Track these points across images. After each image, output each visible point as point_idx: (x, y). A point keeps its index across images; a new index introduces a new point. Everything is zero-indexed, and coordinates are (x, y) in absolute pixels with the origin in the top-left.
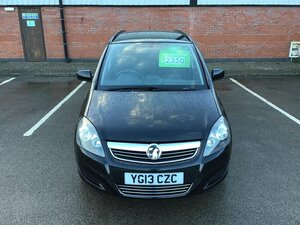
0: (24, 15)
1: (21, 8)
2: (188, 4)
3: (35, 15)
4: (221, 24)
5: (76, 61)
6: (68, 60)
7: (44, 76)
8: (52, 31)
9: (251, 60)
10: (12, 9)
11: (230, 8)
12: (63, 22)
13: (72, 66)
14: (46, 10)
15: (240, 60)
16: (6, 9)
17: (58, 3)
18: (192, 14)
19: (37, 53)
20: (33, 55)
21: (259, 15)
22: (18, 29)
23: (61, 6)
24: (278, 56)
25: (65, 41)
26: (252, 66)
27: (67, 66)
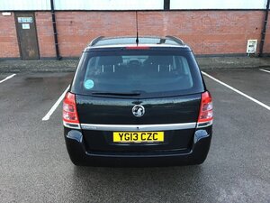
0: (19, 19)
1: (17, 13)
2: (162, 8)
3: (29, 19)
4: (189, 25)
5: (66, 58)
6: (59, 58)
7: (41, 72)
8: (45, 33)
9: (216, 56)
10: (9, 14)
11: (197, 12)
12: (54, 25)
13: (63, 63)
14: (40, 14)
15: (206, 56)
16: (4, 14)
17: (50, 9)
18: (166, 18)
19: (31, 52)
20: (27, 54)
21: (222, 18)
22: (14, 31)
23: (53, 11)
24: (238, 52)
25: (56, 41)
26: (217, 61)
27: (59, 63)
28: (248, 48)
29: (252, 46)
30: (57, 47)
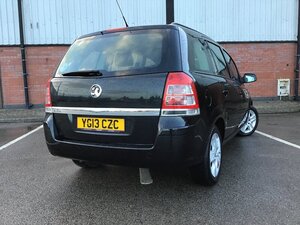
28: (279, 90)
29: (283, 88)
30: (27, 91)
